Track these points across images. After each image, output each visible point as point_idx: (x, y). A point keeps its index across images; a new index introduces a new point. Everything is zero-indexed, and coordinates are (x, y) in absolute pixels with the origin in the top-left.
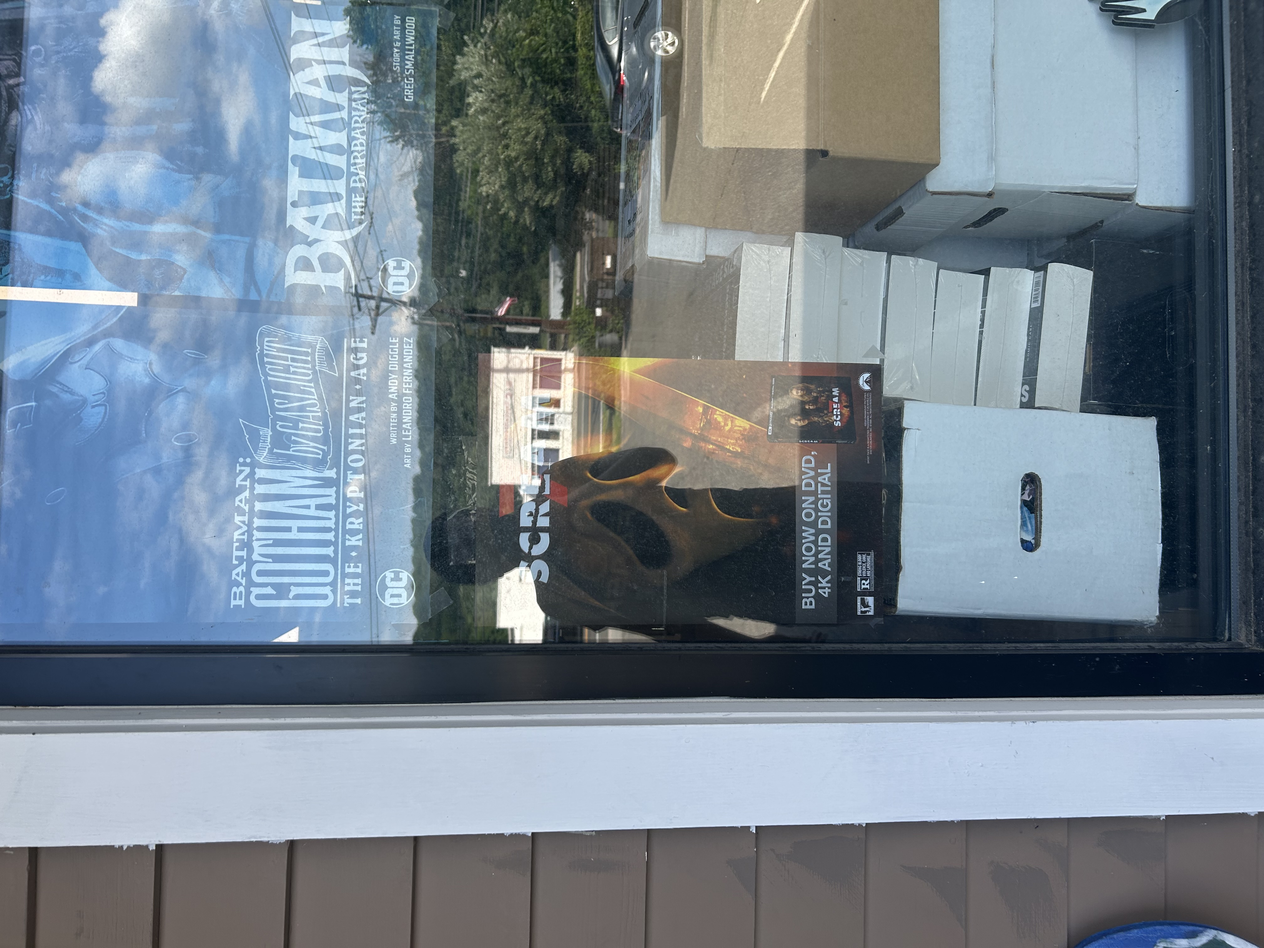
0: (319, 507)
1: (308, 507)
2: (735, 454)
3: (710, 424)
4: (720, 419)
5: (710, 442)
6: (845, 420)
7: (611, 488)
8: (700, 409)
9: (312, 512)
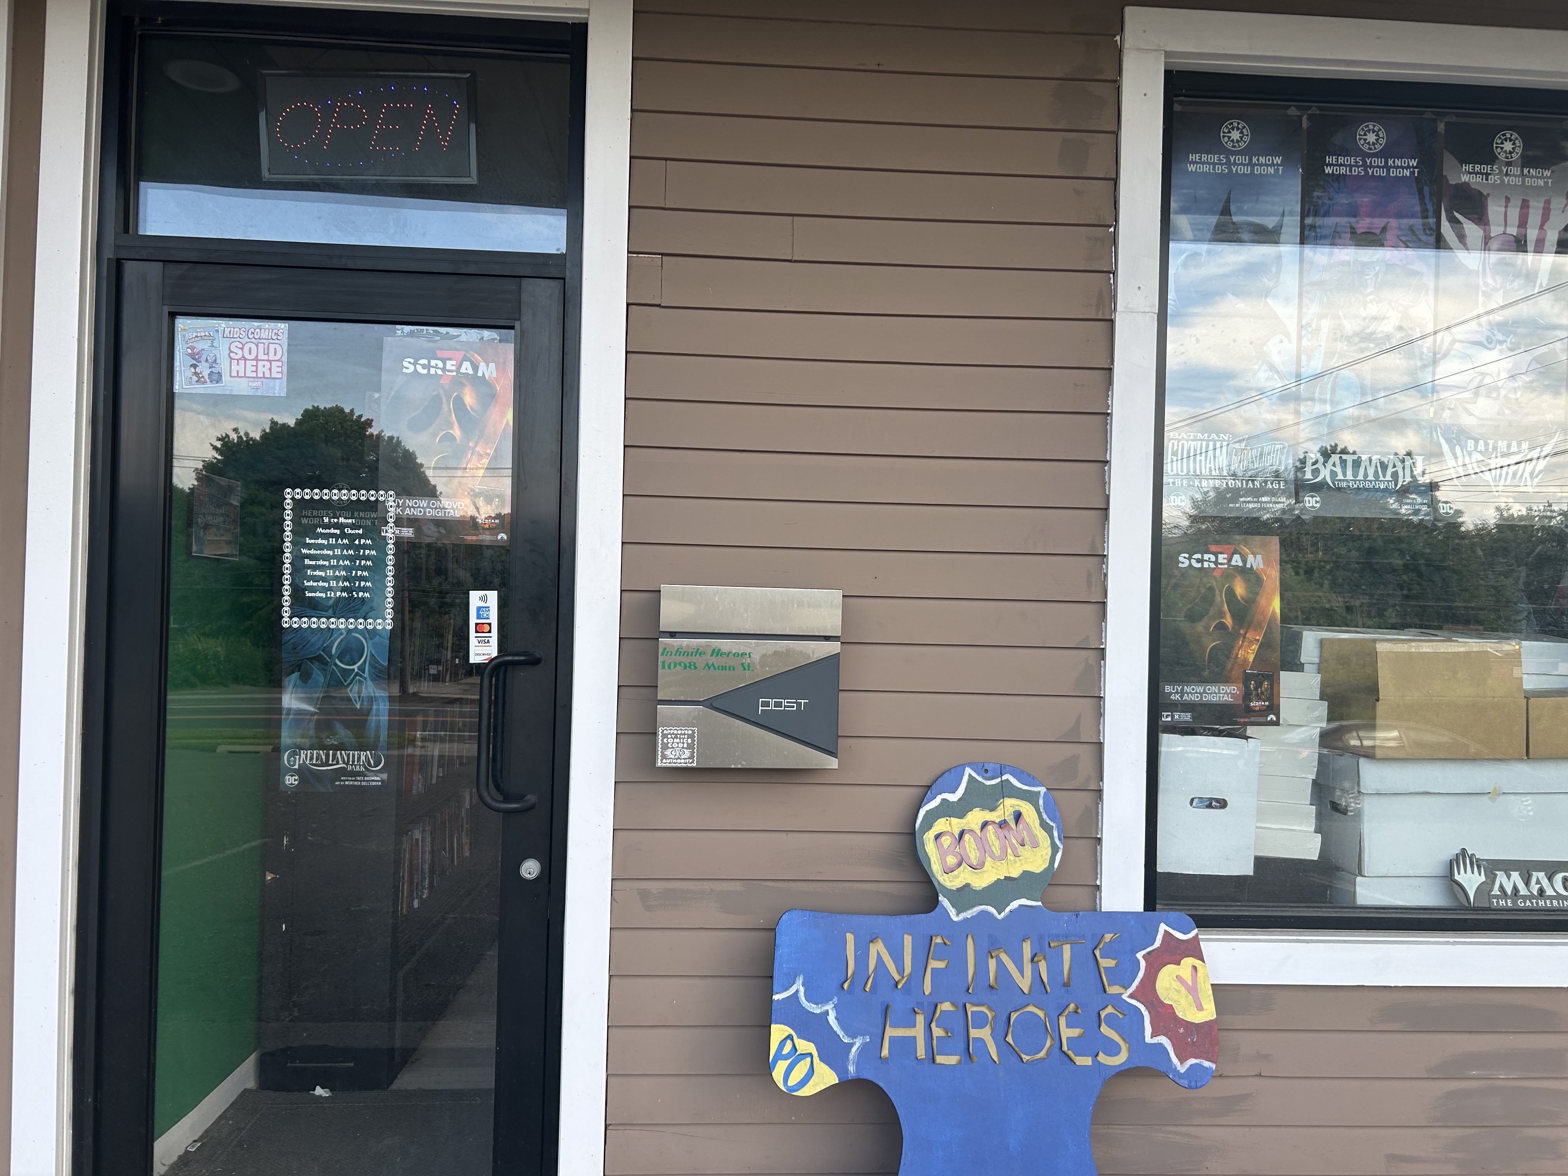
0: (1210, 468)
1: (1210, 463)
2: (1237, 654)
3: (1251, 643)
4: (1253, 647)
5: (1243, 642)
6: (1254, 708)
7: (1221, 596)
8: (1257, 638)
9: (1208, 466)
